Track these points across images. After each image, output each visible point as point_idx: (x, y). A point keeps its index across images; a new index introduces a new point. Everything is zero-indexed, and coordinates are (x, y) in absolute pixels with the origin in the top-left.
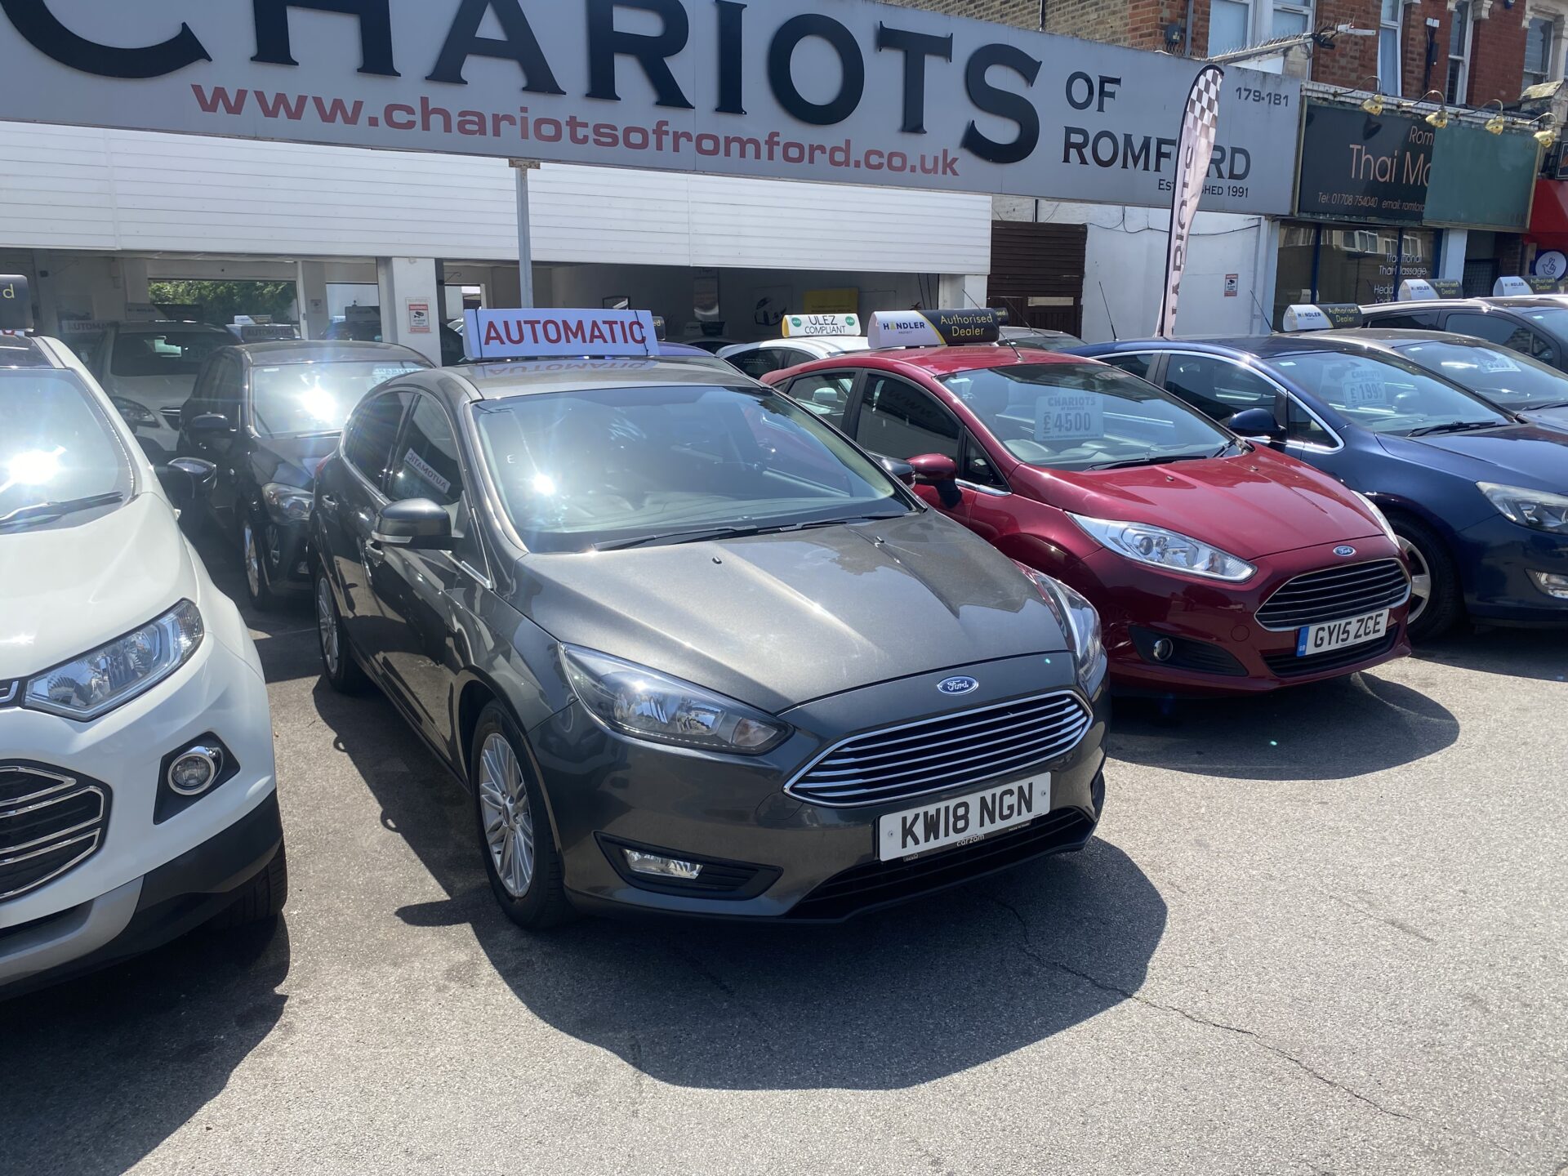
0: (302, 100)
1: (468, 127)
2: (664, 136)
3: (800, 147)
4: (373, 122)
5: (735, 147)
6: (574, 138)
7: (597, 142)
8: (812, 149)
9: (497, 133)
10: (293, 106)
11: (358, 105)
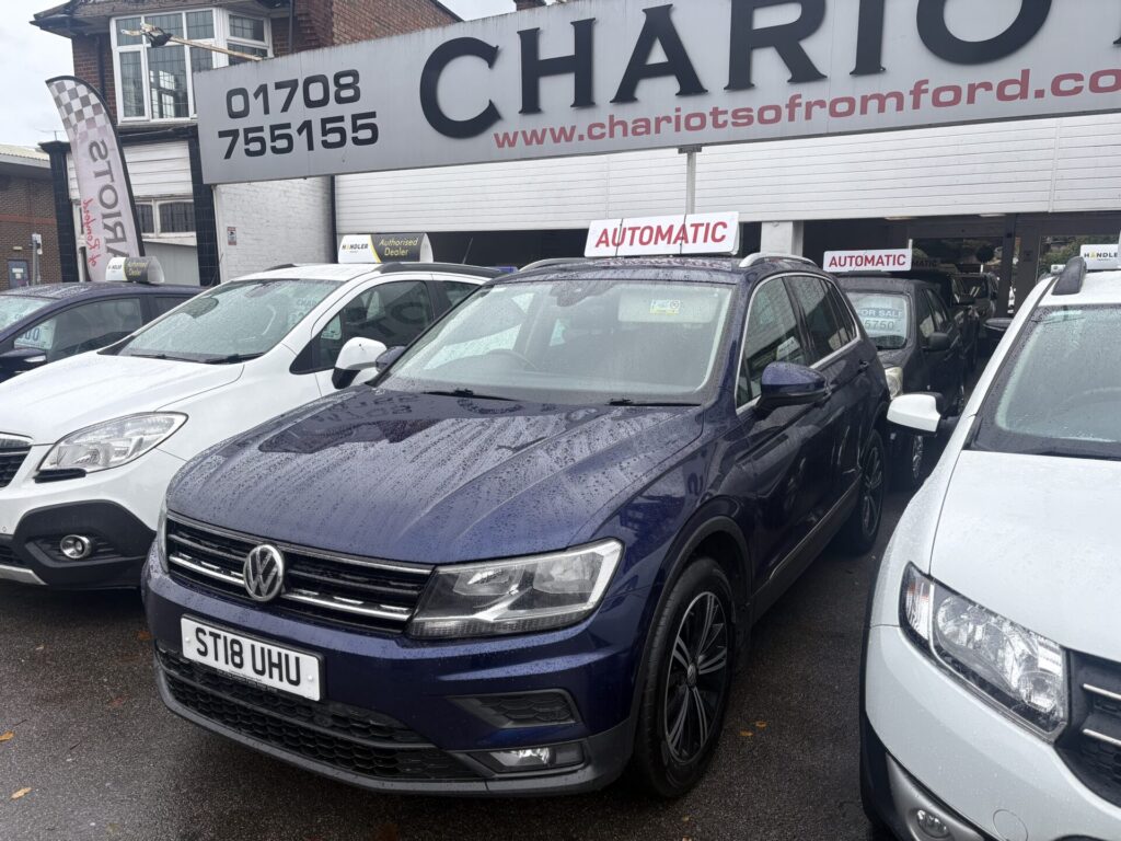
0: (544, 131)
1: (638, 130)
2: (797, 109)
3: (957, 90)
4: (581, 138)
5: (873, 105)
6: (716, 125)
7: (735, 124)
8: (972, 88)
9: (658, 130)
10: (540, 136)
11: (573, 128)
